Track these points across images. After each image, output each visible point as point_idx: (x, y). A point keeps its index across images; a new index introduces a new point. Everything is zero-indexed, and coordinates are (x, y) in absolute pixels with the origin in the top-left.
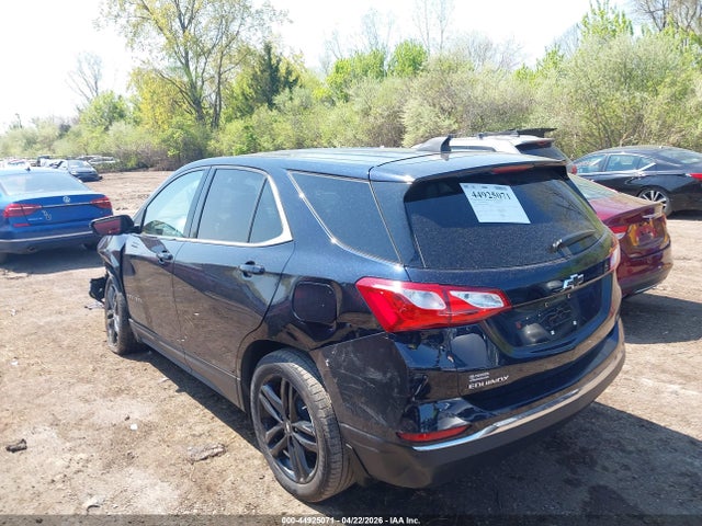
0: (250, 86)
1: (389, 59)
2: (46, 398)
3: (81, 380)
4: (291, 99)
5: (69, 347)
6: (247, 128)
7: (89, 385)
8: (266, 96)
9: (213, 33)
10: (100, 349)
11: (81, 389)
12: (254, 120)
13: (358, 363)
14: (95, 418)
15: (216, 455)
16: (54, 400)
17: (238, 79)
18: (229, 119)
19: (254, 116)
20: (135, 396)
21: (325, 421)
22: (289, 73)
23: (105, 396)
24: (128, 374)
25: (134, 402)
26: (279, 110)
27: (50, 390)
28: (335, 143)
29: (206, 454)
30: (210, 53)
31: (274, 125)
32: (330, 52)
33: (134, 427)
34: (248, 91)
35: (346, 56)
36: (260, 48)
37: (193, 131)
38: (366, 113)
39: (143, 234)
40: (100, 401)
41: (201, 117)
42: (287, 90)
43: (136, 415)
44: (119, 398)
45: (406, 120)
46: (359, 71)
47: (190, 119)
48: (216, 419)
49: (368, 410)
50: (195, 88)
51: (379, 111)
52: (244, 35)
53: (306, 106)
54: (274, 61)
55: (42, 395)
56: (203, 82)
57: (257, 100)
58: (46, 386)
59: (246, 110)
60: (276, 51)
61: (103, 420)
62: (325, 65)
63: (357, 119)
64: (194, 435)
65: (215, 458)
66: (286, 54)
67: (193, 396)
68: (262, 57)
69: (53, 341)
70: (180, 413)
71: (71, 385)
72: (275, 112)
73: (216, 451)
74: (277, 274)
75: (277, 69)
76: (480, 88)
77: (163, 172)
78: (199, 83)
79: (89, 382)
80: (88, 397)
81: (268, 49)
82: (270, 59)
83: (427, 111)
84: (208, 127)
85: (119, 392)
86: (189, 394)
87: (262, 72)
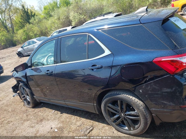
0: (21, 19)
1: (58, 3)
2: (17, 131)
3: (25, 120)
4: (35, 20)
5: (12, 111)
6: (24, 31)
7: (29, 122)
8: (27, 21)
9: (4, 5)
10: (24, 108)
11: (27, 123)
12: (25, 29)
13: (157, 88)
14: (40, 132)
15: (92, 130)
16: (20, 131)
17: (16, 18)
18: (17, 30)
19: (25, 27)
20: (48, 120)
21: (143, 110)
22: (32, 12)
23: (38, 123)
24: (40, 113)
25: (49, 122)
26: (33, 24)
27: (16, 127)
28: (53, 29)
29: (88, 131)
30: (5, 12)
31: (32, 28)
32: (41, 5)
33: (56, 130)
34: (21, 20)
35: (46, 5)
36: (21, 7)
37: (7, 36)
38: (59, 19)
39: (33, 68)
40: (37, 126)
41: (8, 31)
42: (33, 18)
43: (53, 126)
44: (43, 123)
45: (71, 18)
46: (51, 8)
47: (5, 33)
48: (81, 118)
49: (165, 102)
50: (4, 23)
51: (63, 17)
52: (14, 4)
53: (40, 21)
54: (26, 10)
55: (15, 130)
56: (6, 21)
57: (25, 23)
58: (14, 127)
59: (22, 26)
60: (26, 7)
61: (43, 132)
62: (40, 8)
63: (57, 21)
64: (78, 126)
65: (92, 131)
66: (29, 7)
67: (68, 114)
68: (22, 10)
69: (5, 111)
70: (68, 120)
71: (22, 124)
72: (31, 25)
73: (91, 129)
74: (110, 66)
75: (28, 12)
76: (88, 5)
77: (2, 50)
78: (5, 22)
79: (28, 120)
80: (32, 125)
81: (23, 7)
82: (25, 10)
83: (76, 14)
84: (11, 34)
85: (41, 120)
86: (66, 113)
87: (24, 14)
